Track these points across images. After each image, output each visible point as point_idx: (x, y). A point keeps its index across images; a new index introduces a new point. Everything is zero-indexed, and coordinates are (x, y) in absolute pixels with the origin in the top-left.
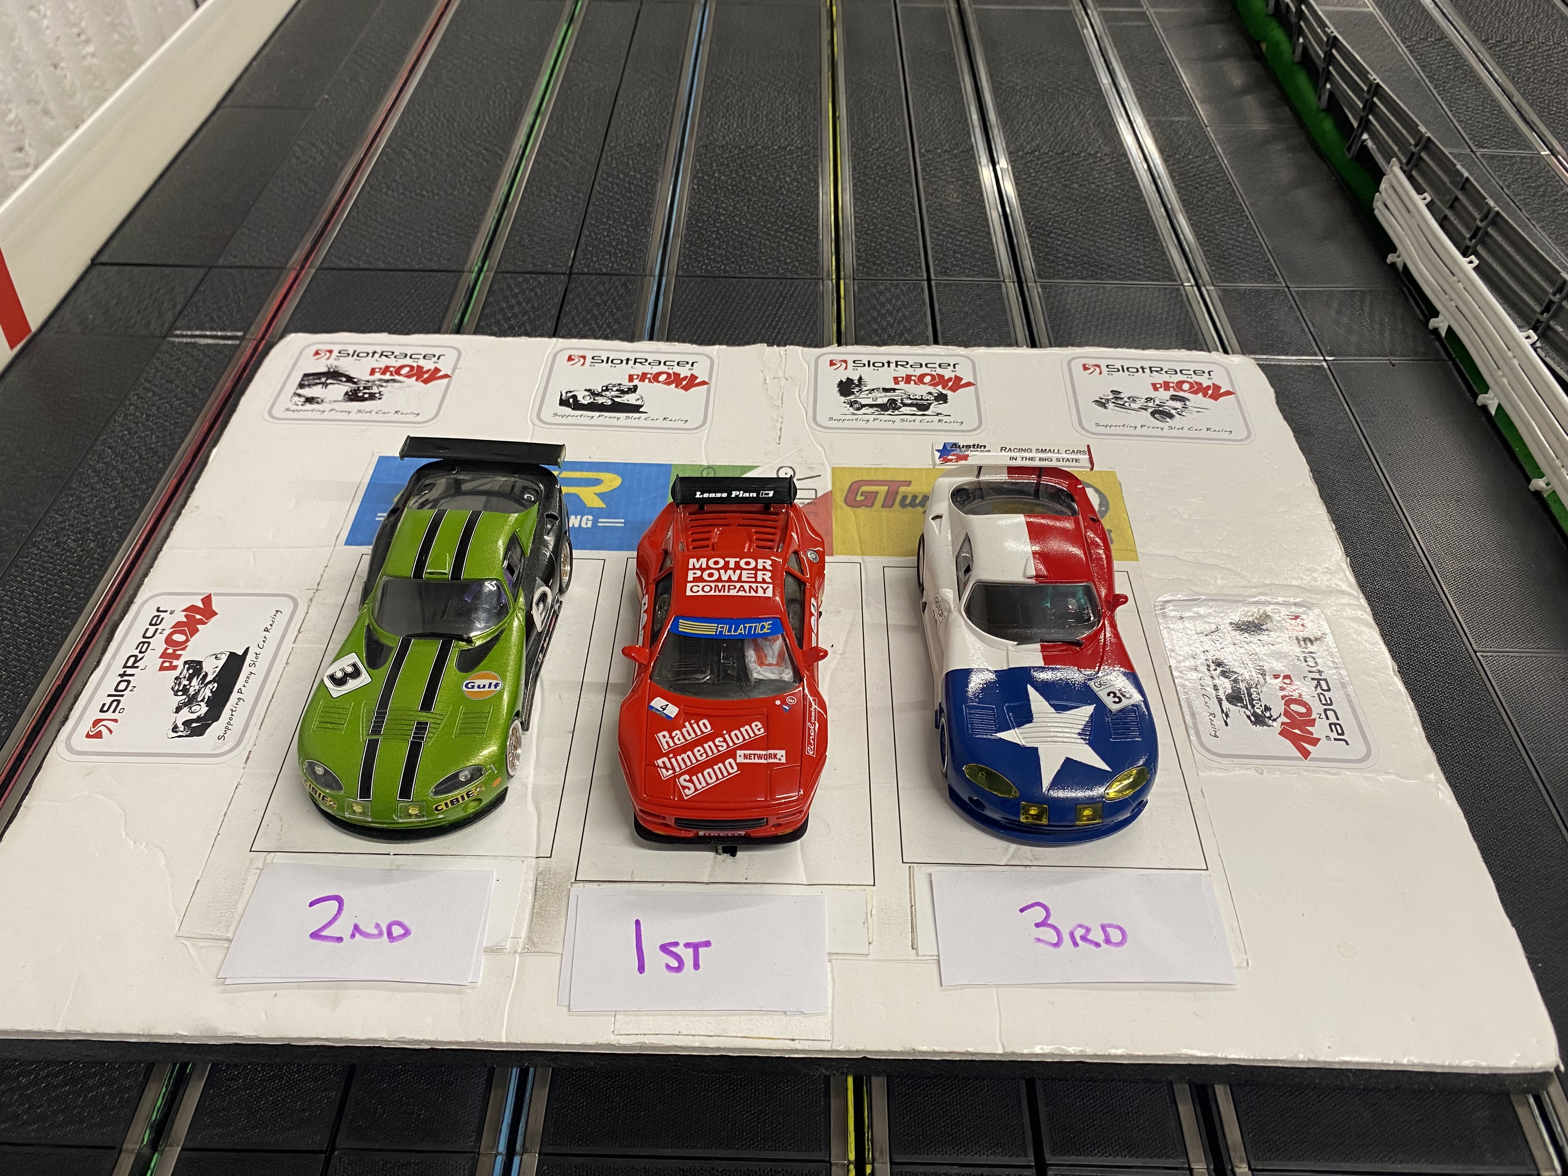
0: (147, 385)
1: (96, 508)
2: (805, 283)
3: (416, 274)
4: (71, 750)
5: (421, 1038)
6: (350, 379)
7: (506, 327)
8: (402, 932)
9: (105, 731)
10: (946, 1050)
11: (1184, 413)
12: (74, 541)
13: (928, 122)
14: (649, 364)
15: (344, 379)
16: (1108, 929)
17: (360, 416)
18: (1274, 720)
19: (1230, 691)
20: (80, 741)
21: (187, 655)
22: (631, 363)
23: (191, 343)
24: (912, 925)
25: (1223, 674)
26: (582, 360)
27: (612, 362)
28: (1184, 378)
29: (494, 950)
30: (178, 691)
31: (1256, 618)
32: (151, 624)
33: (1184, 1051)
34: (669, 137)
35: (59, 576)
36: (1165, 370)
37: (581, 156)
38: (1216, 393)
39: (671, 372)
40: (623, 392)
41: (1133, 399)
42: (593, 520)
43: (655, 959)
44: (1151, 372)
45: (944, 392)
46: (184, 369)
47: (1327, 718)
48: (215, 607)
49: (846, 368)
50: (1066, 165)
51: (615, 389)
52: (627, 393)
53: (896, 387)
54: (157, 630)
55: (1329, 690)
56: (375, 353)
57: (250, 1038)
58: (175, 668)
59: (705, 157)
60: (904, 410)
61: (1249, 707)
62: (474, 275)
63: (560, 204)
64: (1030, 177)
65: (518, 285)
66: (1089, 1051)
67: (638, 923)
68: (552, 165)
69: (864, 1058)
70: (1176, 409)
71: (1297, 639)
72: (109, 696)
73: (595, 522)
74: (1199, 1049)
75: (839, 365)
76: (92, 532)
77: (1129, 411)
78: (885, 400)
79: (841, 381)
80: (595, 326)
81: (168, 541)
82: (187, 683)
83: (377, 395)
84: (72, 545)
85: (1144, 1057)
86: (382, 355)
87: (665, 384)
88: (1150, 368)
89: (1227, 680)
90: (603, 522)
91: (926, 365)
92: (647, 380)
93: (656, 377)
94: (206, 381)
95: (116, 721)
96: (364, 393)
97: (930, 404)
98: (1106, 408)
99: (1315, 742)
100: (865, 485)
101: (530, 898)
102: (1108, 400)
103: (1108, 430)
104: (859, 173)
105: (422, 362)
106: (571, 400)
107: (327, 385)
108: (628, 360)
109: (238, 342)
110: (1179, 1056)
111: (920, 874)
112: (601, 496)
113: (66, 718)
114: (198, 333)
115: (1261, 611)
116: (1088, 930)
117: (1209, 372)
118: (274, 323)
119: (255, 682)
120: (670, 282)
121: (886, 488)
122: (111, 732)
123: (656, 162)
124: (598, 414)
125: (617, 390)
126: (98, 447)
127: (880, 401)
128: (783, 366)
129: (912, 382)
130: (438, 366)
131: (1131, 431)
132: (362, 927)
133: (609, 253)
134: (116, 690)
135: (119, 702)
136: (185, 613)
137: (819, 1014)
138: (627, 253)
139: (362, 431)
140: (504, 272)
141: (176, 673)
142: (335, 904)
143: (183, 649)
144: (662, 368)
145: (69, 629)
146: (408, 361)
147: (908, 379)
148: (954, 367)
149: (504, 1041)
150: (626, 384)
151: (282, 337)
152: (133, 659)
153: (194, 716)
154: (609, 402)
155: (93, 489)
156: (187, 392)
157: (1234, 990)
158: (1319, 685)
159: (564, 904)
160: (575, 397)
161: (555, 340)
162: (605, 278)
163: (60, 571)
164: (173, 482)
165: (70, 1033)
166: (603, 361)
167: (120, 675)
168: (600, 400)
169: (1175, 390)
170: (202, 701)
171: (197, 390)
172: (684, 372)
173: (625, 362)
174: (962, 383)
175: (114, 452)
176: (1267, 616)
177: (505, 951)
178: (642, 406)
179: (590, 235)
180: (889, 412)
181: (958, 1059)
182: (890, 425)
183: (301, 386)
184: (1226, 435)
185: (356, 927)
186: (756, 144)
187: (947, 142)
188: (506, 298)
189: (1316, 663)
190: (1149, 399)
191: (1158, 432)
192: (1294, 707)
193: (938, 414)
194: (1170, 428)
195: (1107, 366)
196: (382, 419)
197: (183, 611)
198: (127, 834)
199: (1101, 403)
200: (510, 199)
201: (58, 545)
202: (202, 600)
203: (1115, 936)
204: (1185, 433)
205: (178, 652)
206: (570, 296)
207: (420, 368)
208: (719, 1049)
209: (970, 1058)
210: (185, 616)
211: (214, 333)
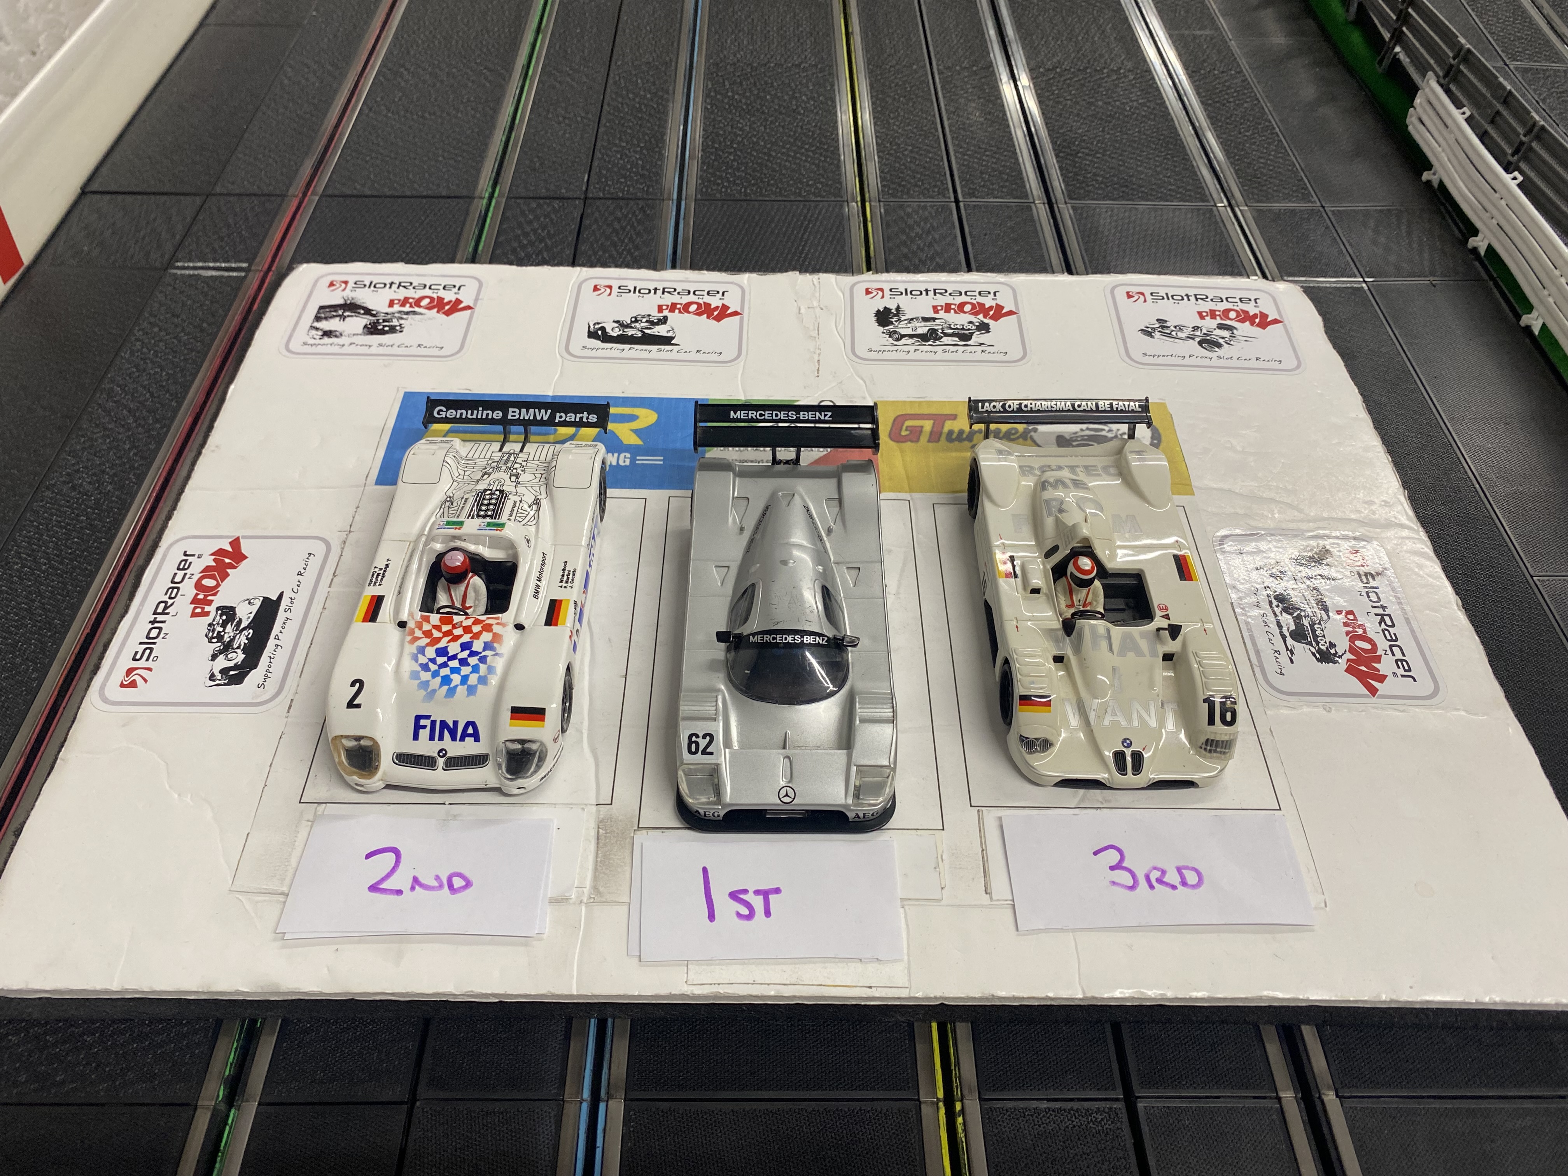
0: (152, 320)
1: (110, 449)
2: (829, 206)
3: (424, 201)
4: (105, 700)
5: (489, 992)
6: (368, 312)
7: (523, 254)
8: (463, 883)
9: (139, 681)
10: (1025, 996)
11: (1232, 343)
12: (90, 483)
13: (944, 38)
14: (679, 293)
15: (362, 312)
16: (1184, 871)
17: (381, 350)
18: (1340, 657)
19: (1294, 628)
20: (114, 691)
21: (219, 600)
22: (659, 292)
23: (194, 275)
24: (984, 869)
25: (1286, 610)
26: (608, 290)
27: (639, 292)
28: (1230, 306)
29: (559, 901)
30: (213, 638)
31: (1316, 553)
32: (179, 569)
33: (1265, 993)
34: (678, 55)
35: (78, 520)
36: (1210, 297)
37: (587, 76)
38: (1263, 322)
39: (701, 301)
40: (653, 323)
41: (1180, 328)
42: (630, 458)
43: (726, 908)
44: (1197, 299)
45: (986, 321)
46: (189, 302)
47: (1394, 655)
48: (244, 550)
49: (883, 297)
50: (1089, 82)
51: (644, 320)
52: (657, 324)
53: (936, 316)
54: (185, 574)
55: (1393, 626)
56: (392, 284)
57: (314, 994)
58: (207, 614)
59: (717, 75)
60: (945, 340)
61: (1314, 643)
62: (485, 201)
63: (570, 126)
64: (1053, 94)
65: (532, 211)
66: (1170, 994)
67: (705, 870)
68: (558, 86)
69: (942, 1004)
70: (1223, 338)
71: (1359, 574)
72: (141, 643)
73: (633, 460)
74: (1281, 992)
75: (875, 293)
76: (108, 474)
77: (1176, 340)
78: (923, 329)
79: (879, 311)
80: (615, 253)
81: (190, 482)
82: (221, 629)
83: (398, 328)
84: (88, 487)
85: (1225, 999)
86: (400, 285)
87: (696, 314)
88: (1195, 295)
89: (1289, 617)
90: (642, 460)
91: (966, 293)
92: (677, 311)
93: (686, 308)
94: (214, 316)
95: (150, 669)
96: (385, 326)
97: (972, 334)
98: (1152, 337)
99: (1382, 678)
100: (910, 419)
101: (592, 846)
102: (1154, 329)
103: (1156, 360)
104: (877, 91)
105: (442, 293)
106: (600, 332)
107: (345, 317)
108: (656, 289)
109: (243, 274)
110: (1261, 998)
111: (990, 817)
112: (637, 432)
113: (97, 668)
114: (200, 264)
115: (1321, 545)
116: (1164, 872)
117: (1255, 300)
118: (280, 253)
119: (292, 628)
120: (689, 207)
121: (932, 422)
122: (146, 681)
123: (666, 82)
124: (629, 346)
125: (647, 321)
126: (106, 385)
127: (920, 331)
128: (817, 295)
129: (952, 311)
130: (460, 297)
131: (1179, 361)
132: (422, 879)
133: (625, 177)
134: (148, 637)
135: (151, 649)
136: (213, 557)
137: (895, 961)
138: (643, 176)
139: (385, 366)
140: (517, 198)
141: (209, 619)
142: (391, 856)
143: (215, 594)
144: (692, 298)
145: (92, 575)
146: (427, 292)
147: (948, 308)
148: (995, 295)
149: (575, 993)
150: (656, 315)
151: (290, 269)
152: (162, 605)
153: (231, 664)
154: (639, 334)
155: (105, 429)
156: (195, 327)
157: (1313, 931)
158: (1382, 620)
159: (627, 852)
160: (603, 329)
161: (578, 269)
162: (622, 203)
163: (78, 515)
164: (189, 420)
165: (126, 991)
166: (630, 291)
167: (150, 622)
168: (630, 332)
169: (1221, 319)
170: (238, 648)
171: (205, 325)
172: (715, 302)
173: (653, 292)
174: (1004, 311)
175: (123, 390)
176: (1327, 551)
177: (571, 901)
178: (673, 338)
179: (603, 157)
180: (930, 343)
181: (1036, 1004)
182: (931, 356)
183: (318, 319)
184: (1276, 365)
185: (416, 880)
186: (769, 62)
187: (966, 58)
188: (520, 225)
189: (1379, 598)
190: (1195, 328)
191: (1207, 362)
192: (1359, 643)
193: (981, 344)
194: (1219, 357)
195: (1152, 294)
196: (405, 353)
197: (212, 555)
198: (170, 787)
199: (1148, 332)
200: (517, 121)
201: (73, 488)
202: (231, 543)
203: (1191, 878)
204: (1234, 363)
205: (209, 598)
206: (586, 222)
207: (440, 299)
208: (794, 997)
209: (1049, 1003)
210: (214, 560)
211: (218, 264)
